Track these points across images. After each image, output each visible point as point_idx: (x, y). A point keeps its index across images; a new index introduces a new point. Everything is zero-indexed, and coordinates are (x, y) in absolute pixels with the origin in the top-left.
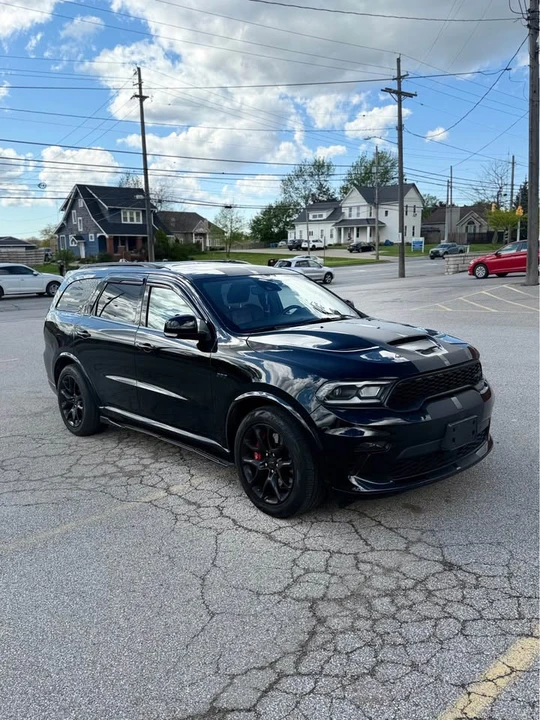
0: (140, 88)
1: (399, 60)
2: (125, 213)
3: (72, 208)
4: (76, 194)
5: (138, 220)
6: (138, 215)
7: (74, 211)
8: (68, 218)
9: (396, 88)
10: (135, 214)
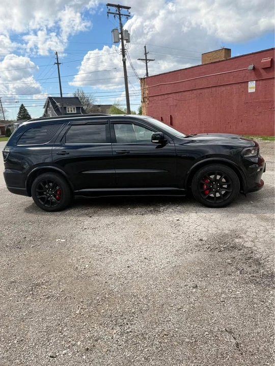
0: (57, 60)
1: (145, 47)
2: (68, 109)
3: (47, 108)
4: (49, 102)
5: (74, 111)
6: (74, 109)
7: (48, 108)
8: (46, 111)
9: (145, 58)
10: (73, 109)
